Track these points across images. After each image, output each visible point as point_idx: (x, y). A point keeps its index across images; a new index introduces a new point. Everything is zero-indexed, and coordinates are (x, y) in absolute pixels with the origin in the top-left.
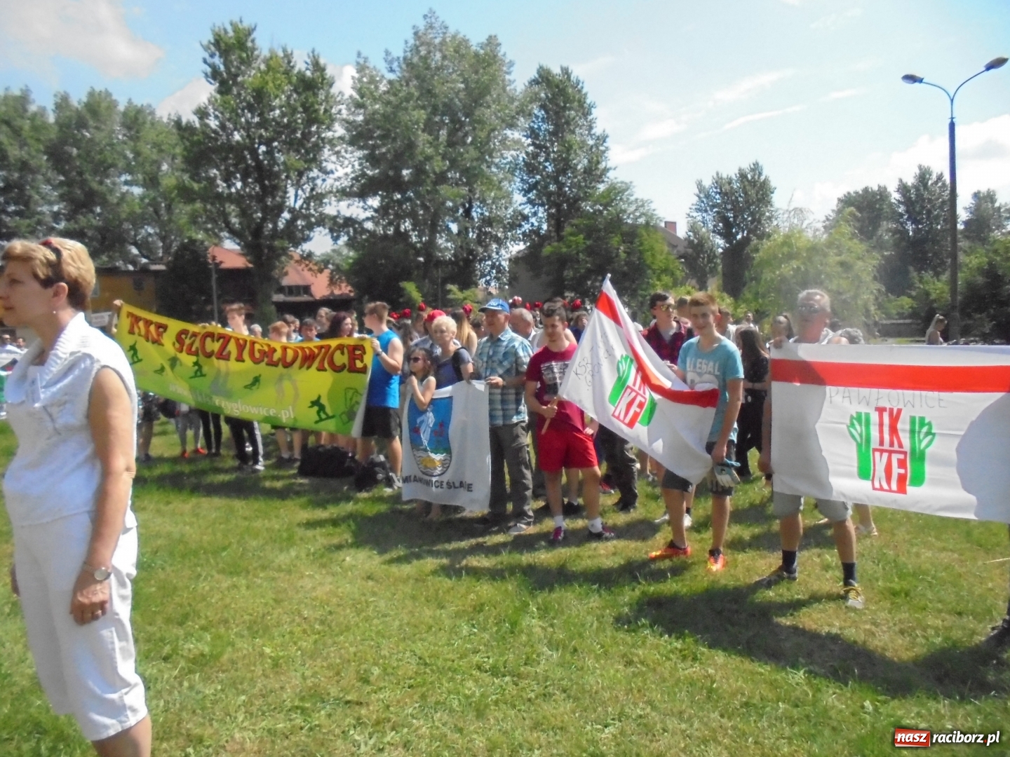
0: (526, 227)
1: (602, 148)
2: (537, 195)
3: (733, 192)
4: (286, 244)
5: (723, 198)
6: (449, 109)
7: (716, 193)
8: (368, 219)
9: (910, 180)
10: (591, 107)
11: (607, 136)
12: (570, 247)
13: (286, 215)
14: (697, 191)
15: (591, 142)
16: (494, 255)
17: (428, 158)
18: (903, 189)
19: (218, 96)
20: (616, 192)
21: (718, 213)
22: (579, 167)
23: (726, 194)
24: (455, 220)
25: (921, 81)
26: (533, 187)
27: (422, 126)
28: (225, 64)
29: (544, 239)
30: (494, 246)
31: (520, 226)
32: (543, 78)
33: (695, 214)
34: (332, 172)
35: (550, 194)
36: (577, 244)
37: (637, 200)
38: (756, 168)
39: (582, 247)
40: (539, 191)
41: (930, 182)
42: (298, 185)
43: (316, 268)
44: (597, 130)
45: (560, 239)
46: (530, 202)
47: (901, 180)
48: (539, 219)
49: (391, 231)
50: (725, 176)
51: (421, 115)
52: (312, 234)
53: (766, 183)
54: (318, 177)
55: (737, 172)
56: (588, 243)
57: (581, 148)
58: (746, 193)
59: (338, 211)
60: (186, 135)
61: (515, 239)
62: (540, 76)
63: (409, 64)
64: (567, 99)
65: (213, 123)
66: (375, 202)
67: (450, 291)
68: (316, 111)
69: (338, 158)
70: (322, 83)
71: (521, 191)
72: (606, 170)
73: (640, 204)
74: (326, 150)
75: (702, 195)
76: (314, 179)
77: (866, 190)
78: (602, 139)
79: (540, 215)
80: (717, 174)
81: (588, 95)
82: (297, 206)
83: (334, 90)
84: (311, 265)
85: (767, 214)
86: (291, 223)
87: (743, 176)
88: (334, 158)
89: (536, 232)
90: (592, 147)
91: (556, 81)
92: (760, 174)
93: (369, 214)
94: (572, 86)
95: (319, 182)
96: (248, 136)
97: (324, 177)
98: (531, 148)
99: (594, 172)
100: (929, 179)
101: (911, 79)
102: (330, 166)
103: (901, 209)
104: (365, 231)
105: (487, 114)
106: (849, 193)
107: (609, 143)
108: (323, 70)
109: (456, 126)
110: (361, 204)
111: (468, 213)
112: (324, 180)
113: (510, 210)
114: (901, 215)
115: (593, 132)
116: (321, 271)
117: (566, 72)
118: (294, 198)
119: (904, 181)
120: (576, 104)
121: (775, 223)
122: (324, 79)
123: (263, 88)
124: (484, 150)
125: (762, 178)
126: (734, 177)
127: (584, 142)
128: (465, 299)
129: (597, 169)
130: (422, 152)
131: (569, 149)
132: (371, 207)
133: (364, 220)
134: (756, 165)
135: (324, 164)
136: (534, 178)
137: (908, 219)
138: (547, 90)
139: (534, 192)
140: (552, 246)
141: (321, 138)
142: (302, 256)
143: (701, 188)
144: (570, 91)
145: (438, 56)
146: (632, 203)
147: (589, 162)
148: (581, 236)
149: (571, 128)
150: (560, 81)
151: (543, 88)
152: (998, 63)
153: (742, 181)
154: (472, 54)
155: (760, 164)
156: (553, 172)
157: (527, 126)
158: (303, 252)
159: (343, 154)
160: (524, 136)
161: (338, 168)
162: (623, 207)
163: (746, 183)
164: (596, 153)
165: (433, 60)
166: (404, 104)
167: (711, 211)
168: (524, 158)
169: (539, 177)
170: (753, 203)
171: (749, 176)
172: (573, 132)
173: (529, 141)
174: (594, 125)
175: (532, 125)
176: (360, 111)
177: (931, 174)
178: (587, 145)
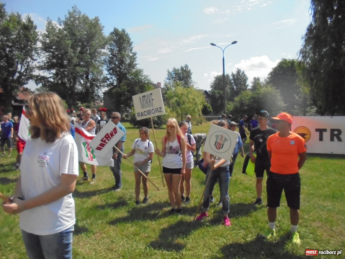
0: (108, 82)
1: (135, 57)
2: (112, 71)
3: (179, 74)
4: (17, 85)
5: (176, 75)
6: (80, 40)
7: (174, 74)
8: (51, 77)
9: (235, 73)
10: (132, 43)
11: (137, 53)
12: (121, 90)
13: (17, 74)
14: (167, 73)
15: (131, 55)
16: (96, 92)
17: (72, 58)
18: (233, 75)
20: (138, 72)
21: (174, 80)
22: (127, 63)
24: (83, 79)
25: (215, 45)
26: (111, 69)
27: (70, 46)
29: (115, 87)
30: (96, 88)
31: (106, 82)
32: (116, 32)
33: (167, 80)
34: (36, 60)
35: (116, 72)
36: (124, 89)
37: (145, 75)
38: (186, 66)
39: (126, 90)
40: (113, 71)
41: (240, 74)
42: (22, 64)
43: (29, 94)
44: (134, 51)
45: (120, 87)
46: (110, 74)
47: (232, 73)
48: (114, 80)
49: (60, 82)
50: (176, 68)
51: (69, 42)
52: (28, 82)
53: (189, 71)
54: (30, 61)
55: (180, 67)
56: (128, 88)
57: (127, 57)
58: (183, 74)
59: (39, 74)
61: (104, 86)
62: (115, 31)
63: (66, 24)
64: (124, 40)
66: (54, 71)
67: (78, 104)
68: (29, 38)
69: (38, 55)
70: (32, 28)
71: (107, 70)
72: (136, 64)
73: (146, 76)
74: (33, 52)
75: (169, 74)
76: (28, 62)
77: (223, 75)
78: (135, 54)
79: (113, 78)
81: (131, 39)
82: (22, 71)
84: (27, 93)
85: (190, 81)
86: (19, 77)
87: (182, 68)
88: (36, 55)
89: (112, 84)
90: (131, 56)
91: (120, 34)
92: (188, 68)
93: (51, 75)
94: (125, 36)
95: (31, 63)
96: (2, 44)
97: (33, 61)
98: (111, 56)
99: (131, 65)
100: (240, 73)
101: (213, 44)
102: (35, 58)
103: (233, 81)
104: (49, 81)
105: (95, 42)
106: (218, 76)
107: (137, 55)
108: (32, 23)
109: (83, 47)
110: (48, 72)
111: (87, 77)
112: (32, 63)
113: (102, 76)
114: (232, 83)
115: (132, 51)
117: (124, 31)
118: (20, 68)
119: (233, 73)
120: (127, 42)
121: (192, 84)
122: (32, 26)
123: (8, 27)
124: (93, 55)
125: (188, 69)
126: (179, 69)
127: (128, 55)
130: (70, 55)
131: (123, 57)
132: (52, 73)
133: (49, 78)
134: (186, 65)
135: (33, 57)
136: (112, 66)
137: (234, 85)
138: (117, 36)
139: (111, 71)
140: (116, 89)
141: (32, 47)
142: (23, 89)
143: (169, 72)
144: (125, 37)
145: (77, 22)
146: (143, 76)
147: (130, 61)
148: (126, 86)
149: (125, 50)
150: (121, 34)
151: (116, 36)
152: (235, 42)
153: (182, 70)
154: (90, 22)
155: (188, 65)
156: (118, 64)
157: (110, 48)
158: (24, 88)
159: (40, 54)
160: (108, 51)
161: (38, 58)
162: (140, 77)
163: (183, 71)
164: (133, 58)
165: (75, 23)
166: (64, 38)
167: (172, 79)
168: (108, 59)
169: (113, 66)
170: (185, 77)
171: (184, 69)
172: (125, 51)
173: (110, 53)
174: (133, 49)
175: (111, 47)
176: (48, 39)
177: (241, 71)
178: (130, 56)
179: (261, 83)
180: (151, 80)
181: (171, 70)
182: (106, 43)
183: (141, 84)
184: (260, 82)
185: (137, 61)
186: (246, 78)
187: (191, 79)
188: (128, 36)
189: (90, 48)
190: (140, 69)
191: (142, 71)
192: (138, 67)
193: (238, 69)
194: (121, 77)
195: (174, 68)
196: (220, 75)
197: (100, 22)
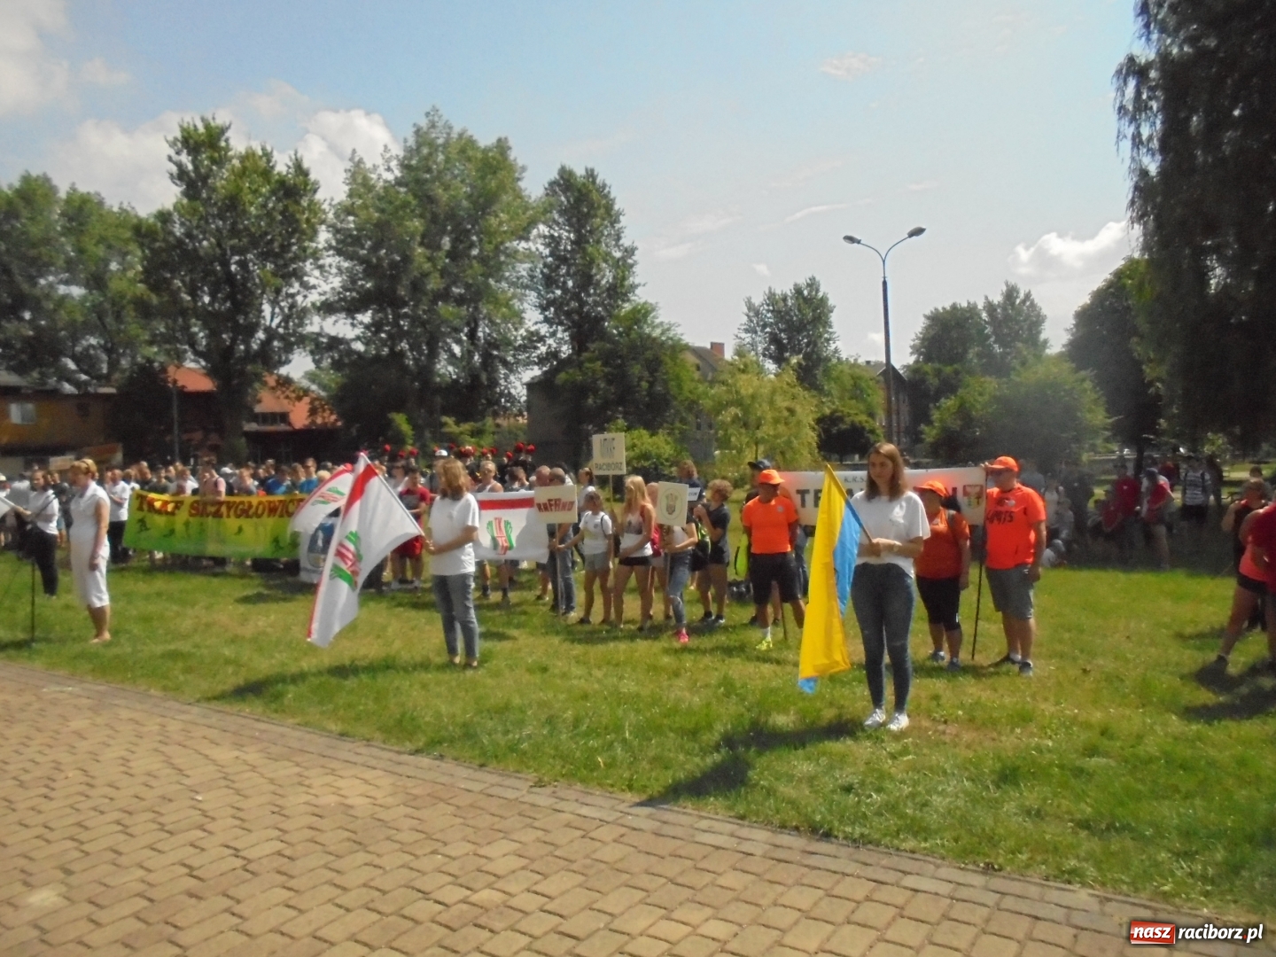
0: (543, 349)
1: (630, 261)
2: (555, 311)
3: (787, 310)
4: (259, 368)
5: (775, 317)
6: (452, 216)
7: (768, 311)
8: (358, 338)
9: (997, 298)
10: (619, 214)
11: (636, 248)
12: (585, 374)
13: (261, 335)
14: (746, 310)
15: (618, 254)
16: (502, 382)
17: (425, 275)
18: (990, 307)
19: (185, 201)
20: (641, 314)
21: (771, 333)
22: (603, 282)
23: (780, 312)
24: (459, 342)
25: (859, 242)
26: (551, 303)
27: (418, 239)
28: (193, 162)
29: (564, 364)
30: (503, 371)
31: (536, 348)
32: (565, 181)
33: (743, 335)
34: (314, 287)
35: (568, 313)
36: (594, 372)
37: (662, 323)
38: (813, 284)
39: (599, 375)
40: (557, 310)
41: (1018, 301)
42: (274, 303)
43: (293, 395)
44: (626, 241)
45: (580, 365)
46: (547, 320)
47: (986, 298)
48: (560, 342)
49: (386, 351)
50: (778, 292)
51: (416, 224)
52: (291, 357)
53: (823, 301)
54: (298, 293)
55: (792, 287)
56: (606, 370)
57: (606, 261)
58: (799, 310)
59: (321, 328)
60: (146, 241)
61: (528, 364)
62: (562, 177)
63: (405, 166)
64: (591, 206)
65: (178, 230)
67: (445, 424)
68: (297, 221)
69: (321, 273)
70: (305, 190)
71: (537, 307)
72: (633, 287)
73: (666, 327)
74: (308, 263)
75: (751, 314)
76: (293, 296)
77: (954, 307)
78: (630, 252)
79: (559, 335)
80: (770, 288)
81: (617, 201)
82: (274, 325)
83: (319, 196)
84: (288, 393)
86: (266, 344)
87: (798, 291)
88: (317, 273)
89: (553, 355)
90: (619, 260)
91: (579, 184)
92: (817, 291)
93: (359, 331)
94: (597, 190)
95: (299, 299)
96: (219, 245)
97: (306, 293)
98: (550, 259)
99: (619, 290)
100: (1017, 297)
101: (851, 239)
102: (312, 281)
103: (988, 330)
104: (351, 352)
105: (499, 220)
106: (936, 309)
107: (638, 256)
108: (306, 174)
109: (460, 236)
110: (349, 321)
111: (472, 335)
112: (305, 297)
113: (522, 332)
114: (988, 337)
115: (621, 242)
116: (299, 398)
117: (591, 174)
118: (269, 314)
119: (990, 299)
120: (602, 211)
121: (833, 347)
122: (306, 184)
123: (237, 194)
124: (492, 265)
125: (820, 295)
126: (789, 293)
127: (609, 254)
128: (461, 433)
129: (622, 286)
130: (419, 268)
131: (592, 262)
132: (361, 323)
133: (352, 340)
134: (813, 279)
135: (306, 279)
136: (553, 293)
137: (995, 342)
138: (569, 194)
139: (552, 309)
140: (567, 373)
141: (304, 249)
142: (277, 382)
143: (750, 306)
144: (595, 196)
145: (441, 157)
146: (657, 326)
147: (614, 278)
148: (599, 363)
149: (595, 238)
150: (584, 184)
151: (564, 192)
152: (918, 232)
153: (797, 298)
154: (479, 155)
155: (817, 279)
156: (573, 287)
157: (547, 233)
158: (280, 376)
159: (327, 268)
160: (542, 244)
161: (322, 283)
162: (647, 330)
163: (801, 301)
164: (623, 266)
165: (435, 162)
166: (401, 213)
167: (762, 331)
168: (542, 272)
169: (559, 292)
170: (809, 323)
171: (806, 293)
172: (598, 242)
173: (547, 252)
174: (622, 235)
175: (552, 231)
176: (351, 218)
177: (1018, 293)
178: (613, 258)
180: (683, 337)
181: (758, 300)
182: (533, 223)
183: (649, 354)
185: (639, 276)
186: (1039, 315)
187: (831, 327)
188: (606, 191)
189: (481, 240)
190: (645, 303)
191: (653, 310)
192: (641, 296)
193: (1007, 284)
194: (584, 329)
195: (770, 292)
196: (944, 308)
197: (512, 155)
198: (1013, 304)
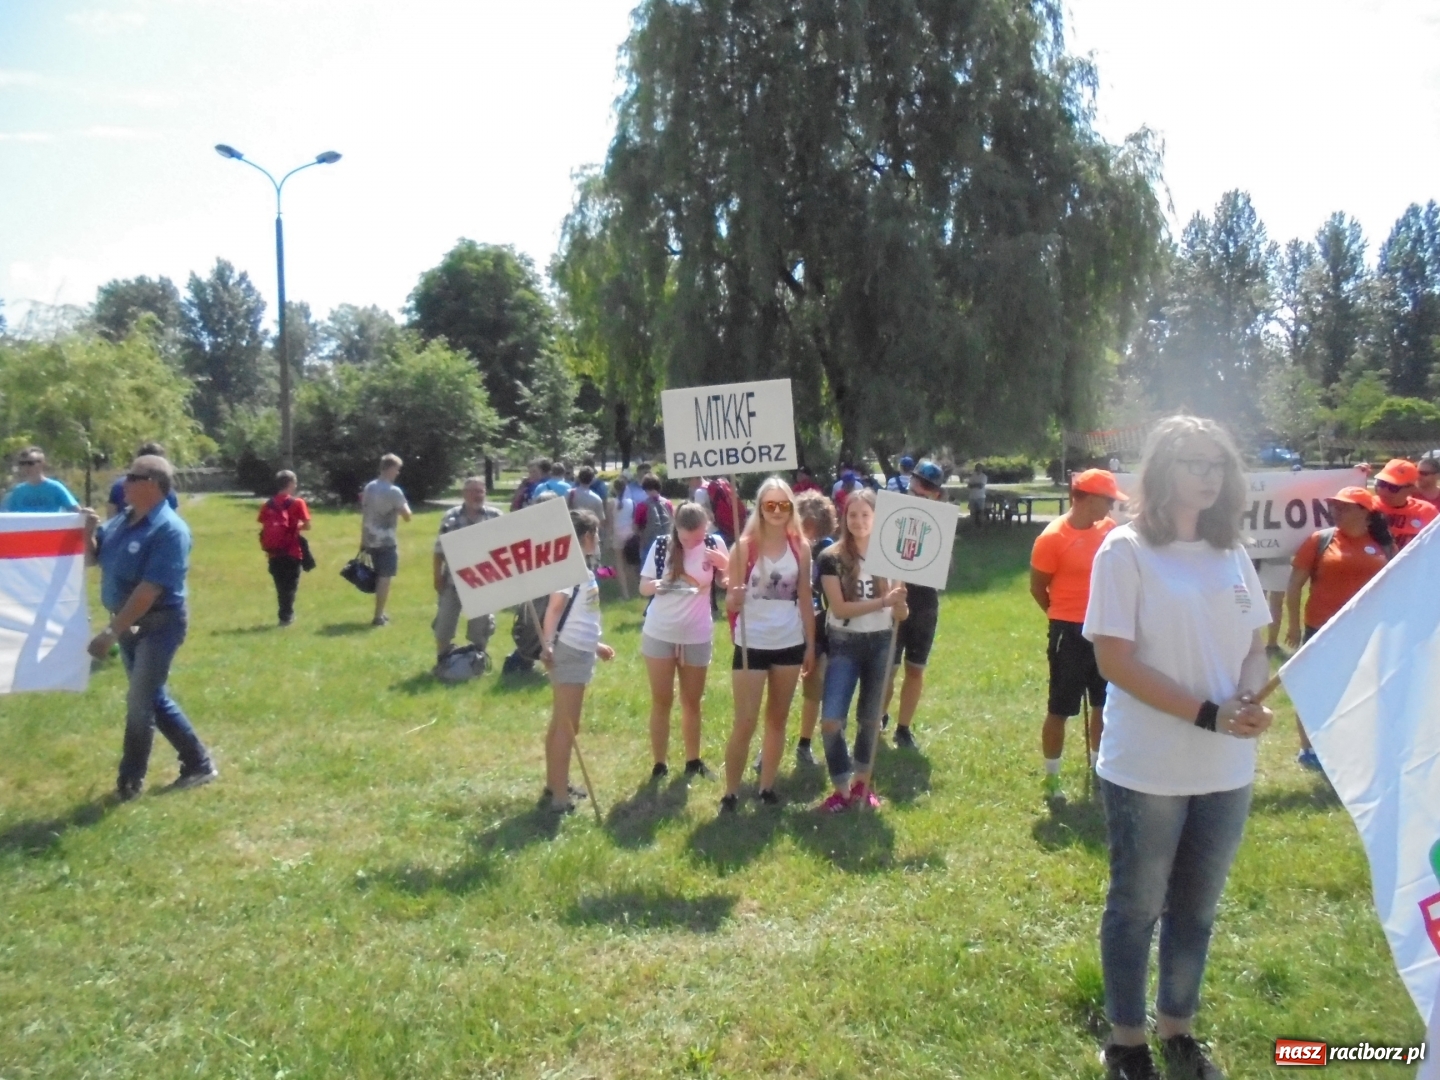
9: (206, 276)
18: (197, 286)
25: (239, 157)
41: (231, 282)
47: (193, 274)
77: (141, 280)
100: (230, 277)
101: (227, 151)
103: (194, 313)
106: (115, 281)
114: (193, 322)
119: (198, 275)
137: (203, 328)
152: (330, 157)
177: (232, 272)
179: (315, 325)
184: (312, 320)
186: (258, 300)
193: (219, 261)
196: (127, 282)
198: (225, 285)
